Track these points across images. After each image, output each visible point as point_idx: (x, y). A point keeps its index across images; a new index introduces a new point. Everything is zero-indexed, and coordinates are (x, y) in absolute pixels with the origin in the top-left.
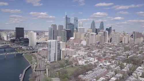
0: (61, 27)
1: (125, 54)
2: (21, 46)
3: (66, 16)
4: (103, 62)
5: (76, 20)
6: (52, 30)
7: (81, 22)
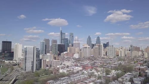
0: (55, 41)
1: (117, 63)
2: (3, 60)
3: (61, 31)
4: (89, 70)
5: (72, 36)
6: (44, 45)
7: (77, 38)
